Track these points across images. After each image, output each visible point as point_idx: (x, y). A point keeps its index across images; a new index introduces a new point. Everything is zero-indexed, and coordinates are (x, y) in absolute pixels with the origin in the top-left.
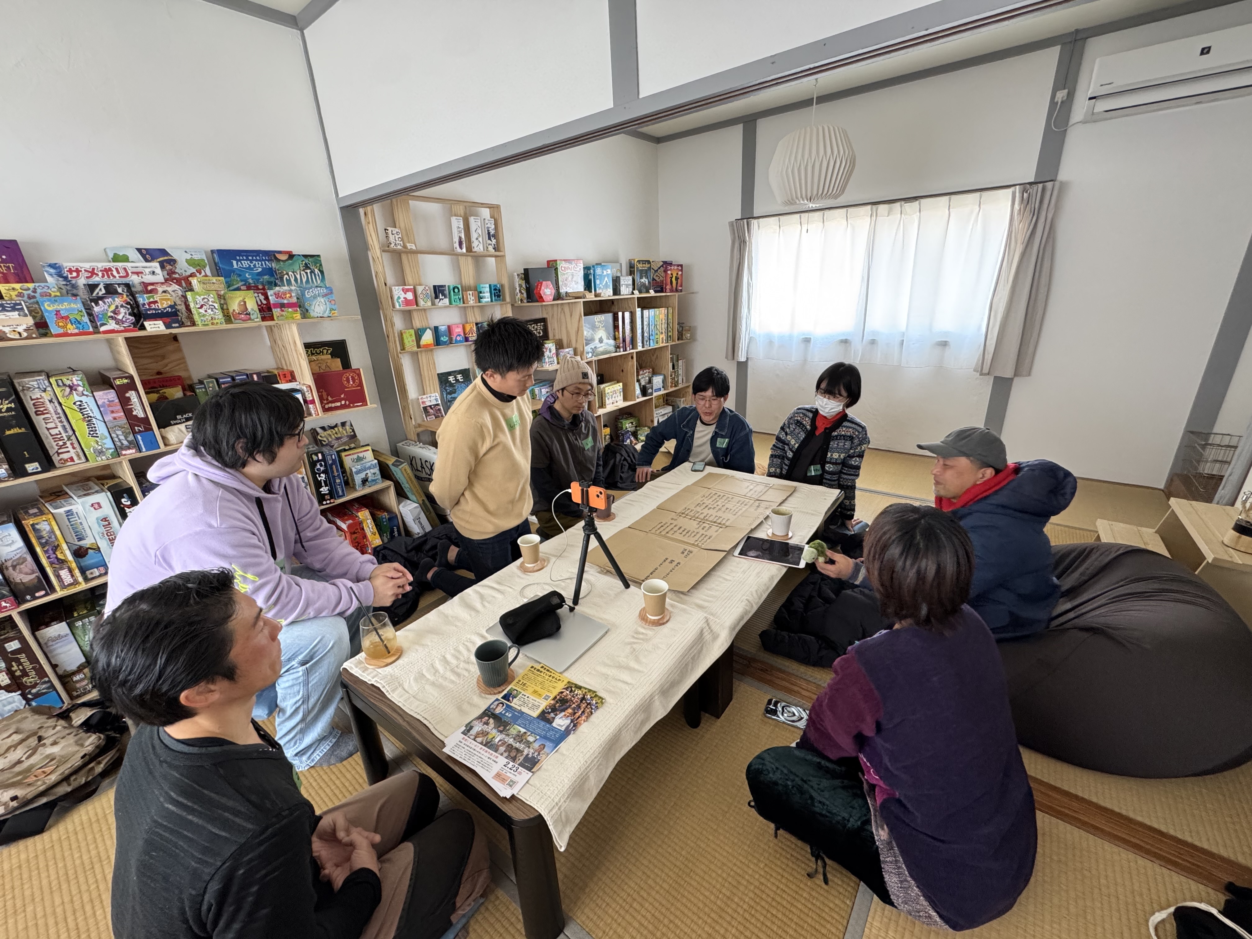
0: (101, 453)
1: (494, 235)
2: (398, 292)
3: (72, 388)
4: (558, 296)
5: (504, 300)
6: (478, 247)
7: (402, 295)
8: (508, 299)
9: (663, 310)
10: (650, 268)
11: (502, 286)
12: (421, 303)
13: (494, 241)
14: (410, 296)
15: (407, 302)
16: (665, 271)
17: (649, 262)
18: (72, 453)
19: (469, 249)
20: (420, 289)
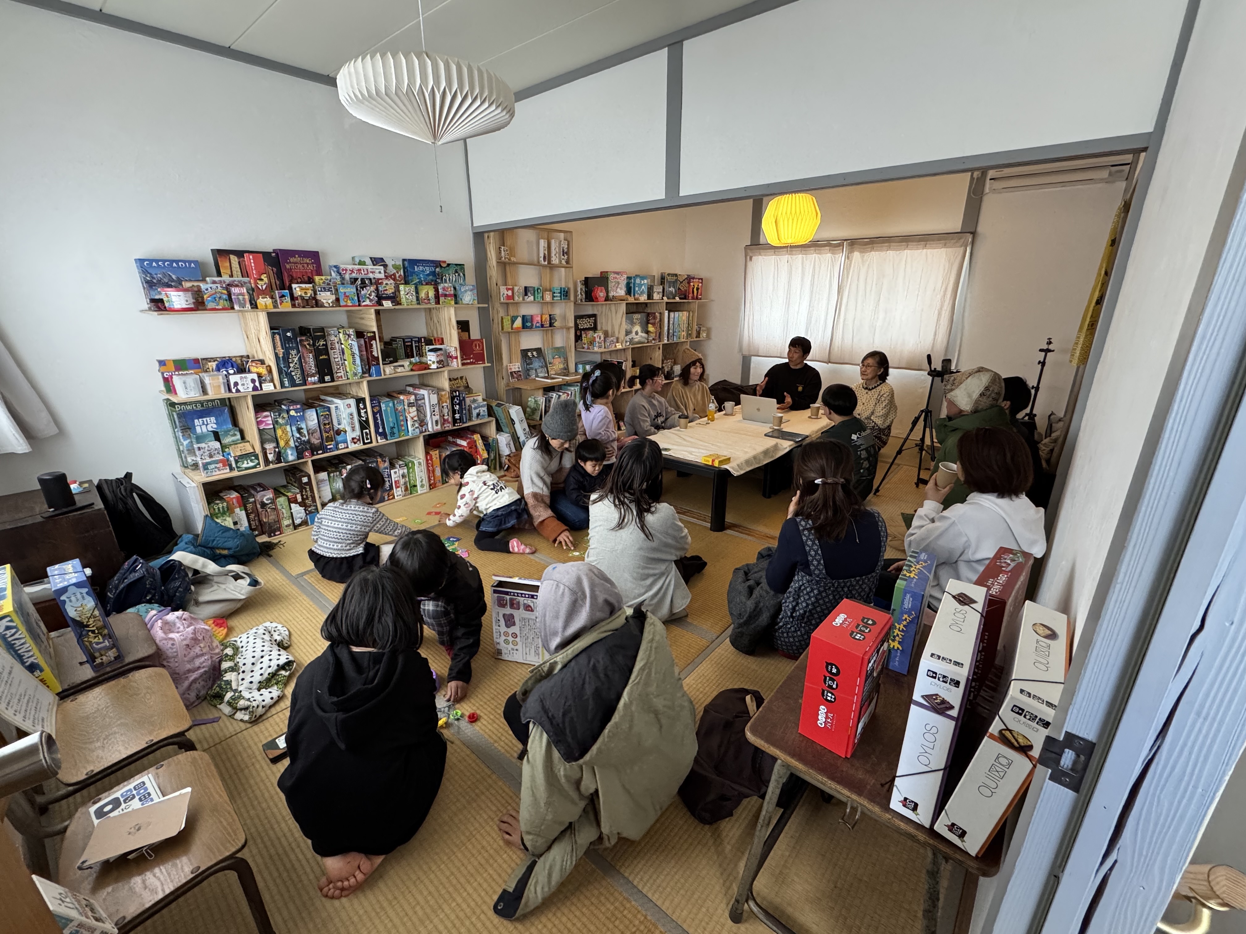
0: (355, 374)
1: (566, 253)
2: (503, 290)
3: (349, 336)
4: (607, 299)
5: (569, 299)
6: (555, 260)
7: (506, 292)
8: (572, 298)
9: (685, 313)
10: (677, 280)
11: (569, 289)
12: (516, 298)
13: (566, 257)
14: (510, 293)
15: (508, 297)
16: (689, 283)
17: (676, 275)
18: (342, 374)
19: (549, 263)
20: (516, 288)
